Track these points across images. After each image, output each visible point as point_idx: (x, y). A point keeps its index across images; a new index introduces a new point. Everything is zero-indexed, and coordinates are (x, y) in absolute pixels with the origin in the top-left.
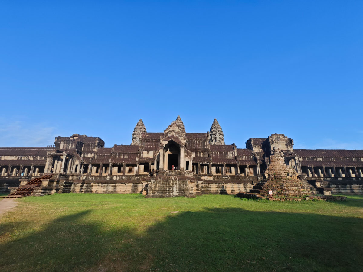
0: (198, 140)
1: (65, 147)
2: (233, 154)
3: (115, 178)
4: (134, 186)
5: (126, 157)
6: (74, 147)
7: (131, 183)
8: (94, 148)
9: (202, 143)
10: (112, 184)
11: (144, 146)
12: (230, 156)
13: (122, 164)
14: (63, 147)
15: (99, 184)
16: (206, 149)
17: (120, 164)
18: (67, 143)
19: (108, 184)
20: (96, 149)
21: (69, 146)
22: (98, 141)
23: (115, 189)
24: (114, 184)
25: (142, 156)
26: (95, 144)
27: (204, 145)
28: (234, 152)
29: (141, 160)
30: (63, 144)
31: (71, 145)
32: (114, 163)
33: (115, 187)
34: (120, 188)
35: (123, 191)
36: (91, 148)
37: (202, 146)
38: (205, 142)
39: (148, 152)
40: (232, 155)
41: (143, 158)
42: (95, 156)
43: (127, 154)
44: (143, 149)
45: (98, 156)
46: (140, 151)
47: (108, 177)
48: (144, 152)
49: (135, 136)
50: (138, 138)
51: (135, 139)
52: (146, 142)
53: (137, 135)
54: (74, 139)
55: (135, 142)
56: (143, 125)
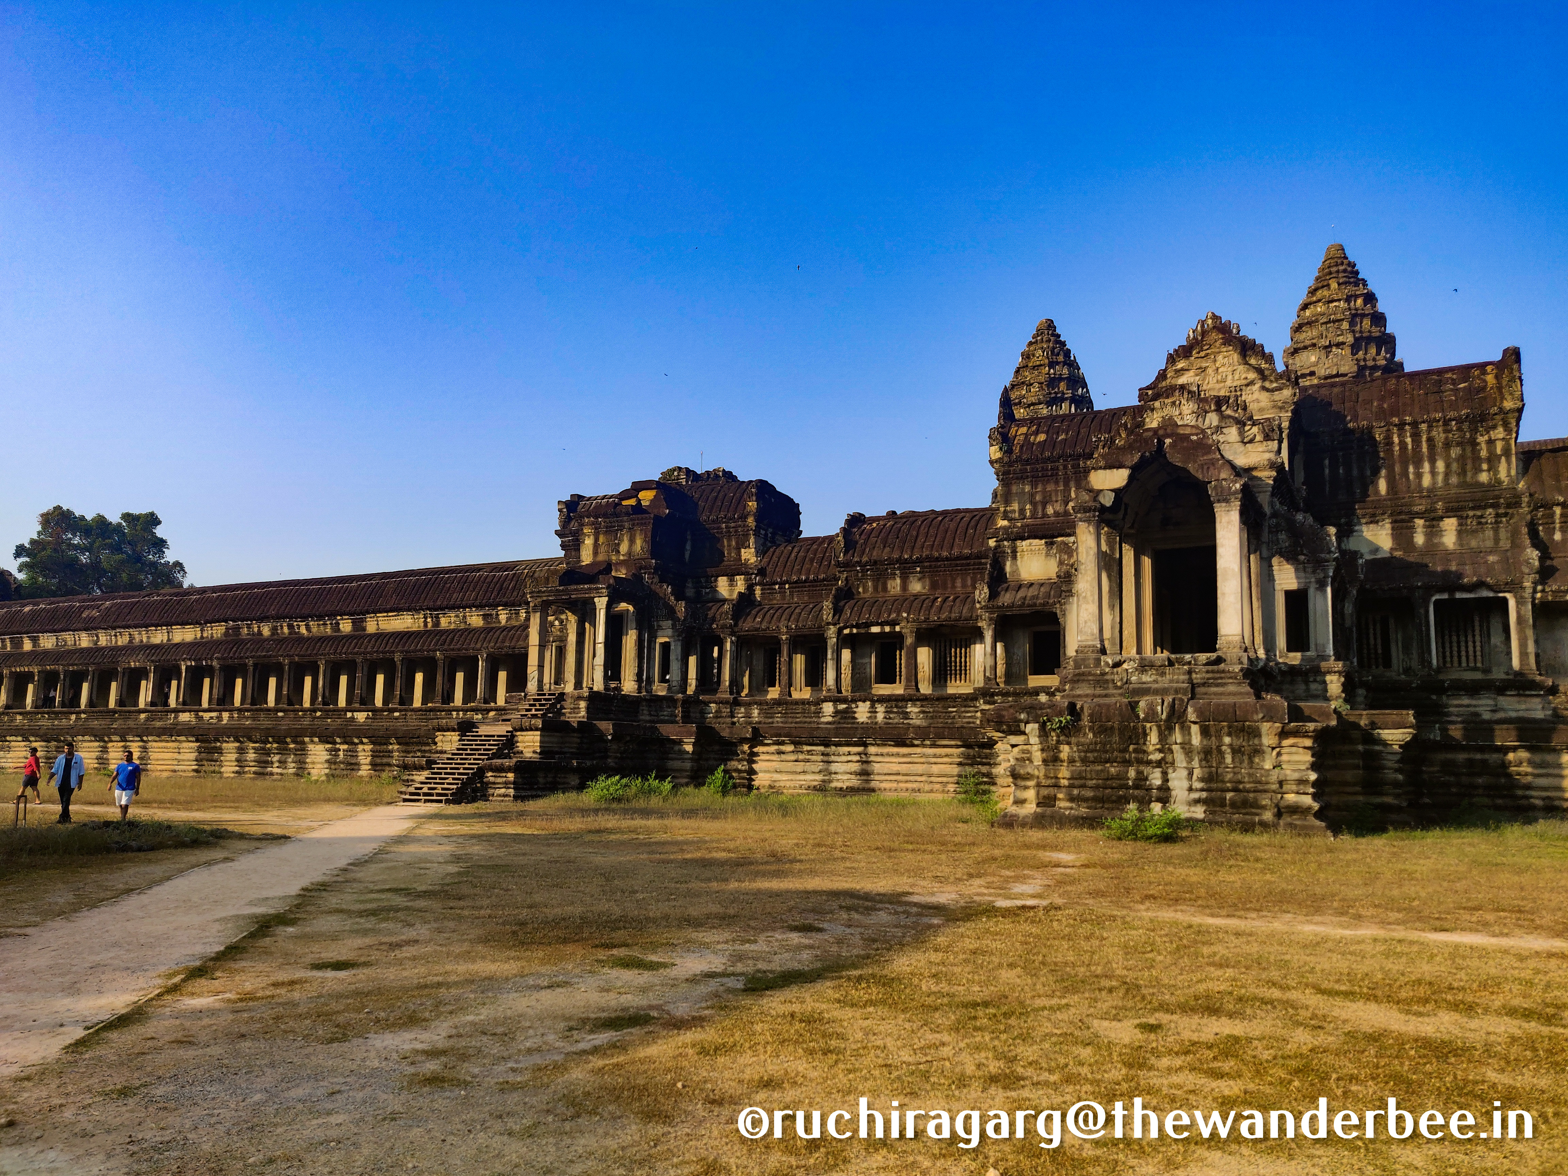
0: (1415, 424)
1: (602, 549)
3: (862, 712)
4: (970, 761)
5: (916, 587)
6: (643, 549)
7: (953, 743)
8: (742, 544)
9: (1447, 445)
10: (848, 744)
11: (1022, 511)
13: (897, 629)
14: (596, 553)
15: (783, 748)
17: (887, 629)
18: (608, 530)
19: (827, 745)
20: (748, 554)
21: (619, 544)
22: (761, 500)
23: (865, 774)
24: (856, 744)
25: (1016, 571)
26: (744, 517)
27: (1471, 461)
29: (1007, 599)
30: (593, 538)
31: (626, 537)
32: (852, 627)
33: (868, 762)
34: (895, 768)
35: (909, 785)
36: (729, 546)
37: (1455, 466)
41: (1018, 586)
42: (750, 588)
43: (922, 568)
44: (1019, 524)
45: (767, 586)
46: (1002, 540)
47: (828, 708)
48: (1024, 543)
52: (1036, 477)
54: (639, 502)
56: (1063, 358)
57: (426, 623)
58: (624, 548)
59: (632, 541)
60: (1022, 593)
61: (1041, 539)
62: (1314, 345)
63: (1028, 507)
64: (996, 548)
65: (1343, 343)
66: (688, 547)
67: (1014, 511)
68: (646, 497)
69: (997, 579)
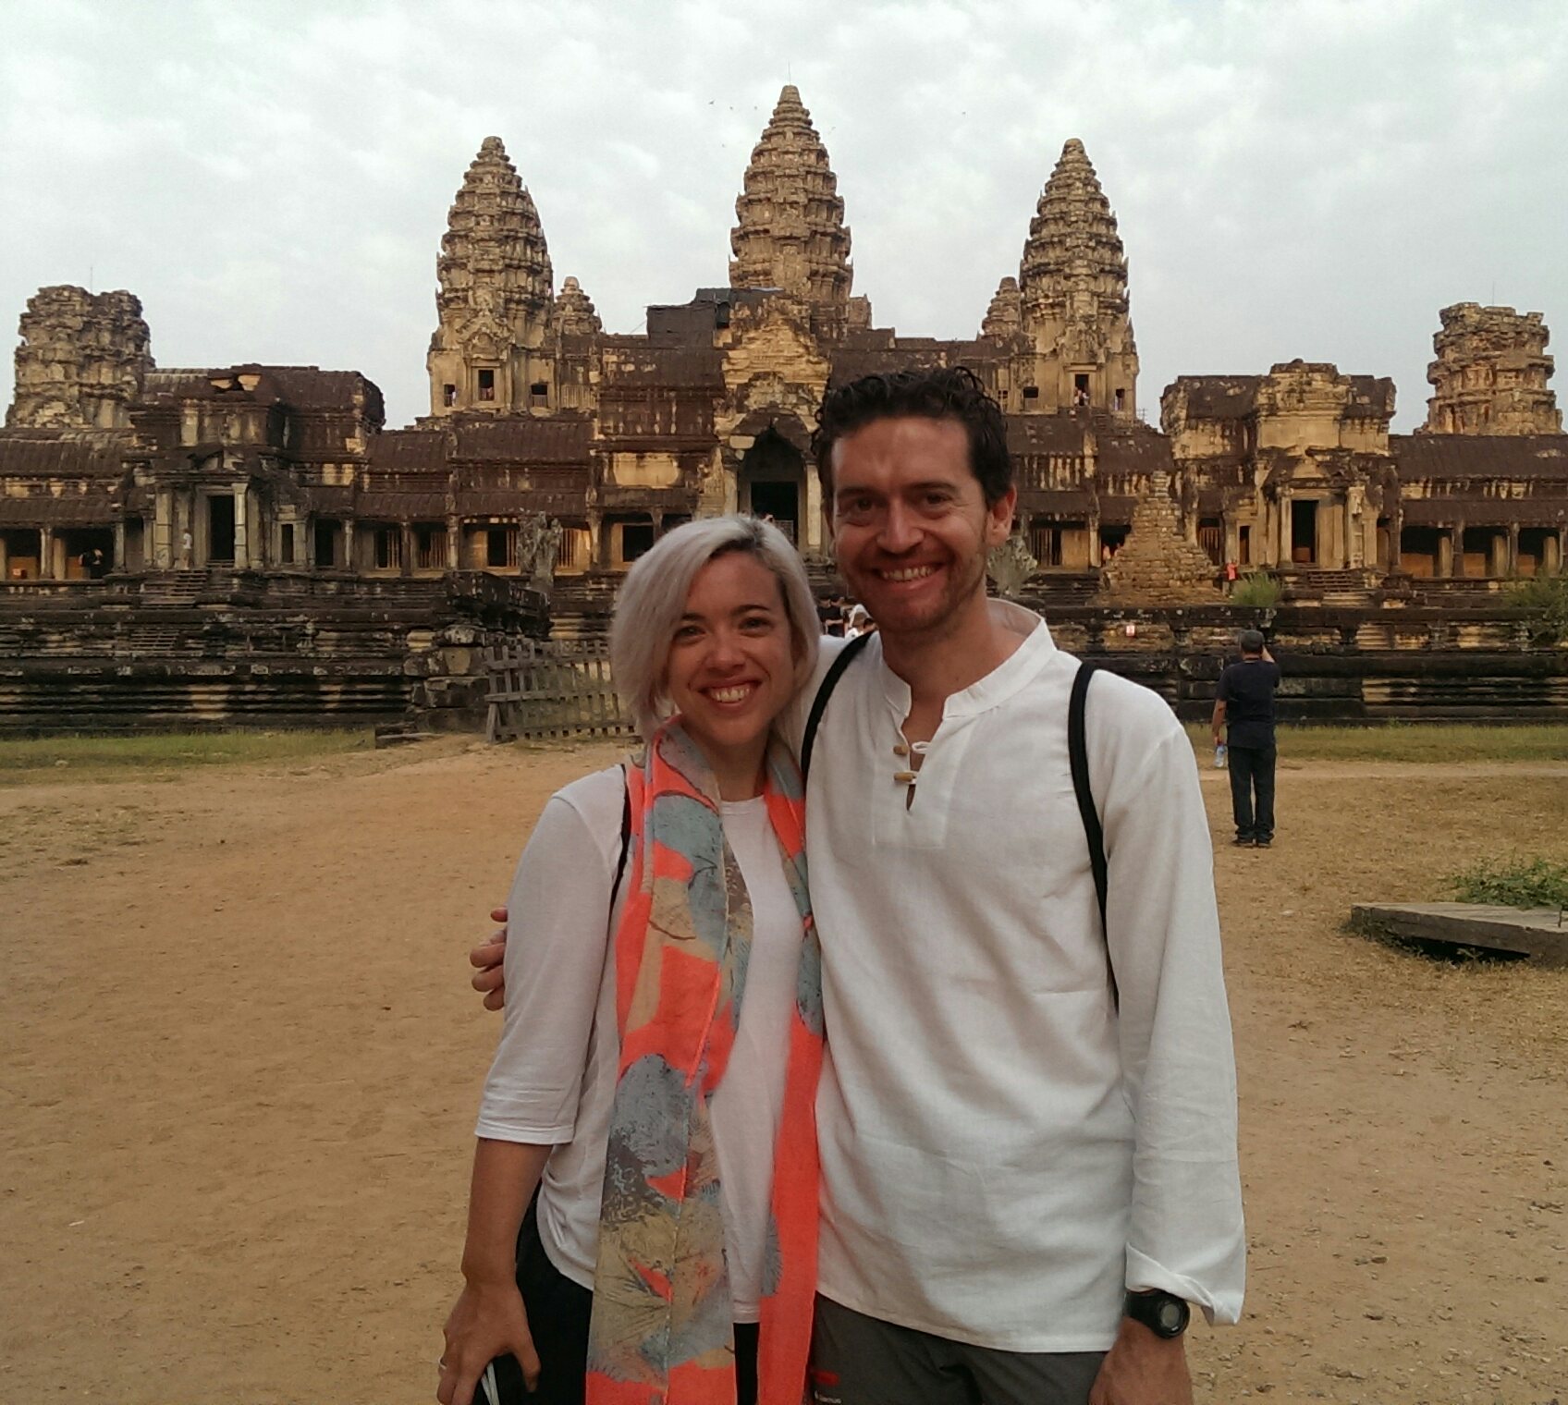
1: (209, 431)
2: (1077, 466)
5: (525, 485)
6: (256, 434)
8: (348, 434)
11: (616, 427)
14: (200, 435)
17: (505, 520)
18: (215, 415)
20: (356, 445)
21: (228, 428)
22: (365, 394)
25: (612, 477)
26: (351, 408)
28: (1082, 458)
29: (610, 501)
30: (195, 419)
31: (237, 422)
32: (474, 517)
36: (334, 435)
40: (1067, 474)
41: (617, 490)
42: (359, 476)
43: (530, 469)
44: (614, 439)
45: (374, 476)
46: (601, 452)
48: (620, 455)
49: (461, 279)
50: (483, 296)
51: (466, 300)
52: (628, 402)
53: (478, 271)
54: (240, 387)
55: (465, 327)
56: (513, 189)
58: (235, 432)
59: (244, 427)
60: (622, 497)
61: (633, 452)
62: (769, 199)
63: (621, 425)
64: (597, 457)
65: (797, 203)
67: (609, 428)
68: (249, 382)
69: (599, 482)
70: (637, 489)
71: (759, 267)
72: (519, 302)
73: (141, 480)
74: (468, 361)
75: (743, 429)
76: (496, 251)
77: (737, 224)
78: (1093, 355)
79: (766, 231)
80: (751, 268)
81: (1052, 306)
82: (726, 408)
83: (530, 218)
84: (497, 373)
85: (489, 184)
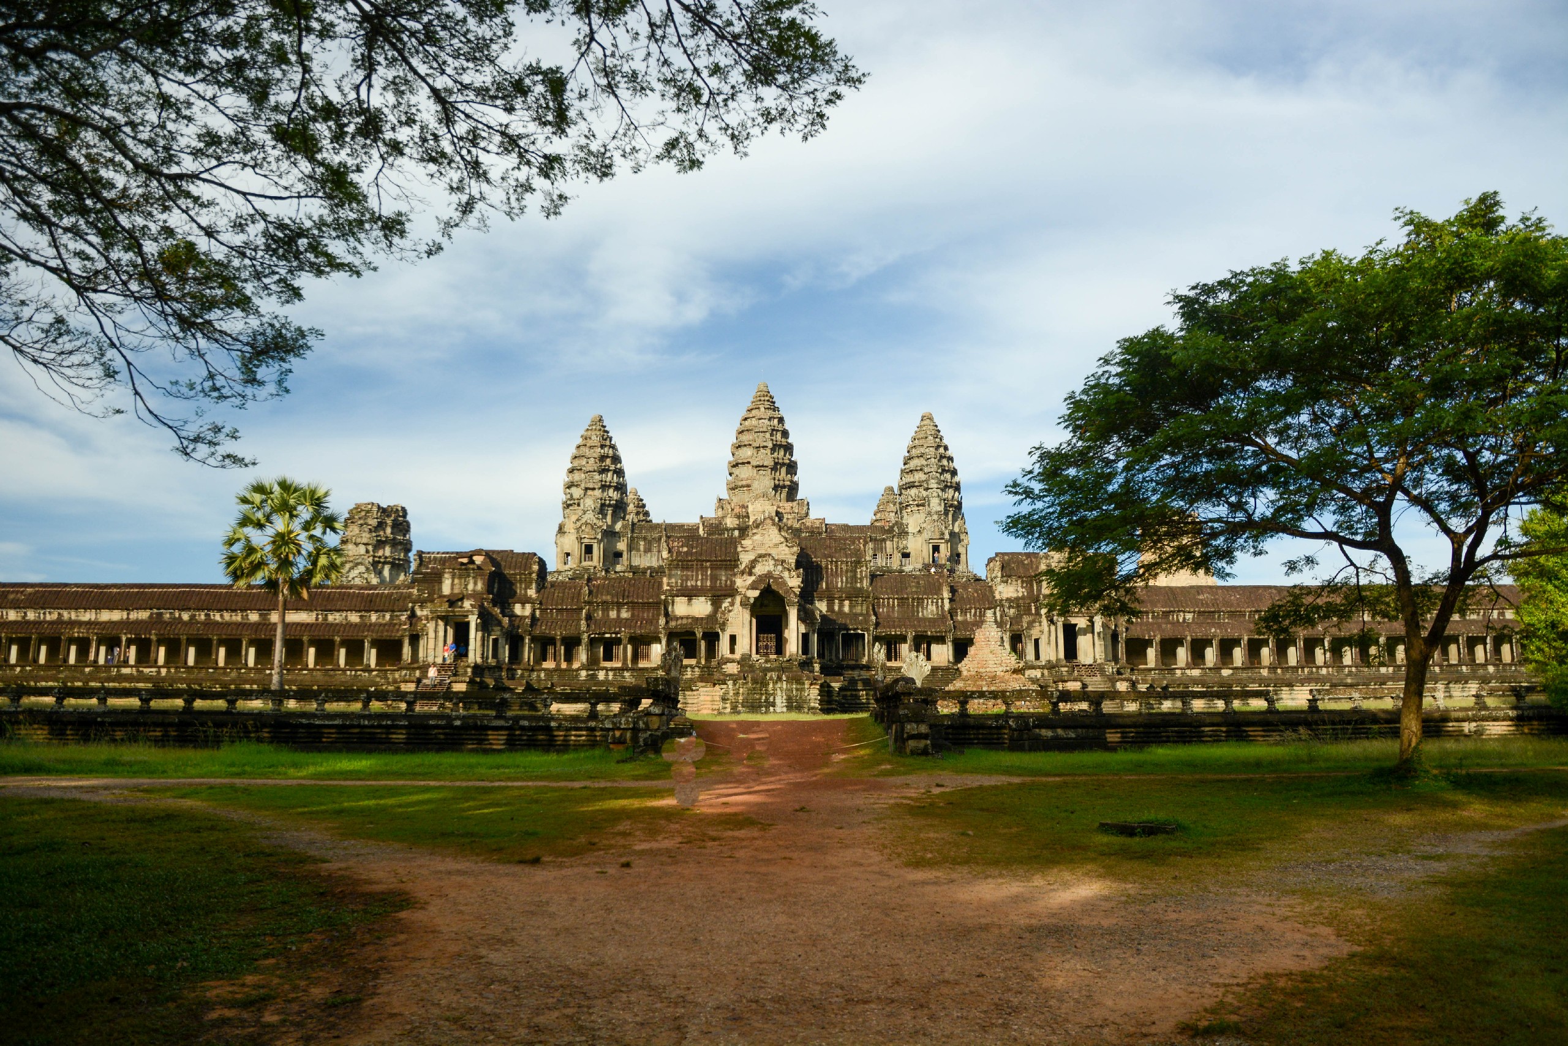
0: (836, 562)
1: (457, 587)
2: (940, 604)
3: (601, 675)
5: (625, 614)
6: (482, 588)
8: (528, 587)
9: (847, 571)
11: (676, 583)
12: (930, 610)
13: (617, 636)
14: (452, 589)
16: (861, 589)
17: (613, 636)
18: (460, 578)
20: (532, 593)
21: (467, 585)
22: (539, 564)
25: (674, 611)
26: (530, 574)
27: (854, 578)
28: (942, 599)
29: (673, 624)
30: (450, 580)
31: (472, 581)
36: (522, 588)
37: (849, 580)
38: (856, 567)
39: (690, 600)
40: (934, 608)
41: (677, 619)
42: (534, 610)
44: (675, 589)
45: (542, 611)
46: (667, 596)
47: (583, 673)
48: (678, 598)
49: (577, 492)
50: (589, 503)
51: (579, 505)
52: (683, 568)
53: (586, 489)
54: (472, 562)
55: (578, 520)
56: (608, 443)
57: (317, 619)
58: (471, 587)
59: (475, 584)
60: (679, 622)
61: (686, 596)
62: (749, 445)
63: (679, 581)
64: (665, 599)
65: (766, 447)
66: (496, 586)
67: (672, 583)
68: (478, 560)
69: (667, 615)
70: (687, 617)
71: (744, 483)
72: (609, 506)
73: (419, 613)
74: (580, 539)
75: (753, 587)
76: (597, 477)
77: (731, 458)
78: (943, 534)
79: (749, 463)
80: (740, 484)
81: (918, 505)
82: (743, 573)
83: (616, 459)
84: (595, 547)
85: (595, 440)
